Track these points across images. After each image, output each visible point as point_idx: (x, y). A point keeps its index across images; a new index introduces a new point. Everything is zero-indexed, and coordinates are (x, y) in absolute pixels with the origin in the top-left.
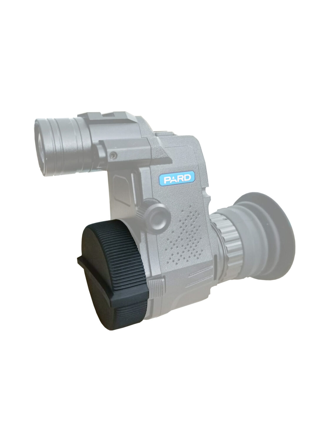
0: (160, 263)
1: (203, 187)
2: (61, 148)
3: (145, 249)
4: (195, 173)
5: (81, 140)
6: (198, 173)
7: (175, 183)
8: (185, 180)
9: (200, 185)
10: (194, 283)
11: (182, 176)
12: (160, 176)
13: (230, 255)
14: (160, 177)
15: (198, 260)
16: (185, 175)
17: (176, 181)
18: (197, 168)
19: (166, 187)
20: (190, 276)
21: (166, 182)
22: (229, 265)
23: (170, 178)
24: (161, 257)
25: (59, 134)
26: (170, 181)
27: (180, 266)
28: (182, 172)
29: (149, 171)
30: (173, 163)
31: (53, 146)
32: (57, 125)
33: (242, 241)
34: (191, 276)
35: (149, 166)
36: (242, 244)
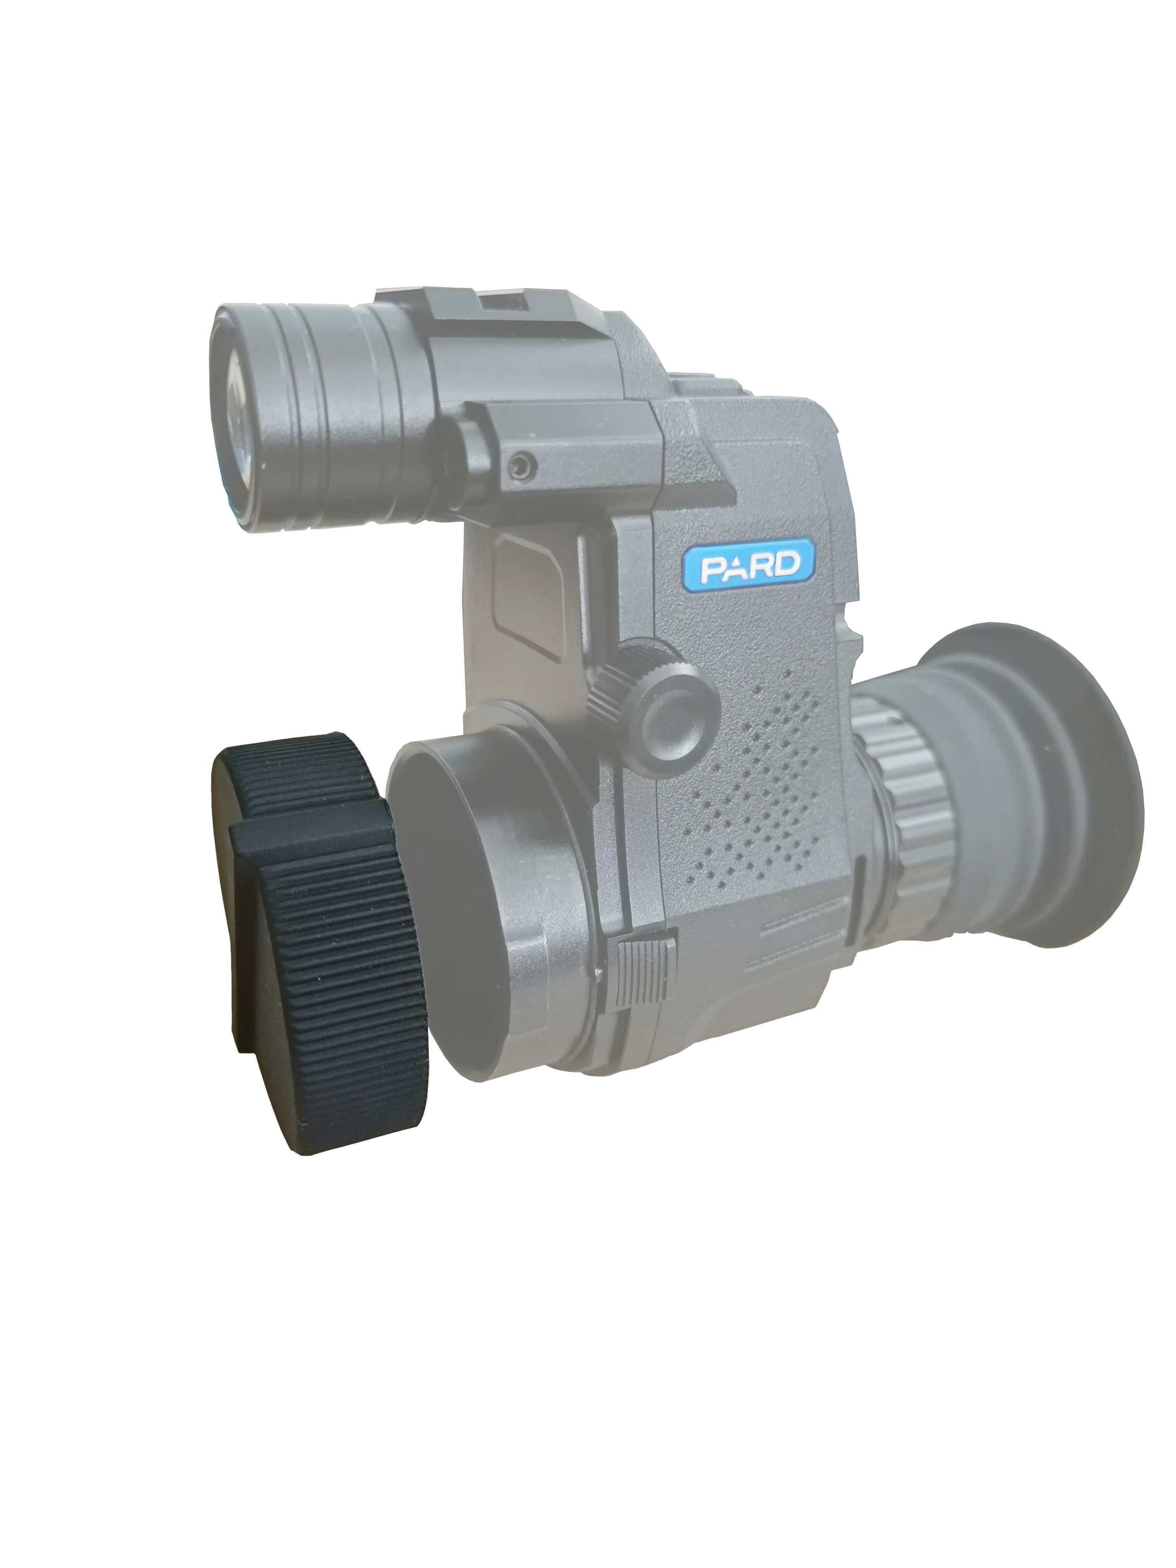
0: (664, 879)
1: (839, 600)
2: (319, 426)
3: (611, 825)
4: (815, 546)
5: (397, 400)
6: (829, 546)
7: (742, 584)
8: (780, 572)
9: (830, 595)
10: (777, 956)
11: (770, 556)
12: (686, 551)
13: (907, 858)
14: (688, 557)
15: (800, 873)
16: (781, 554)
17: (745, 576)
18: (826, 527)
19: (706, 595)
20: (764, 929)
21: (709, 576)
22: (902, 893)
23: (723, 561)
24: (666, 859)
25: (313, 369)
26: (723, 573)
27: (732, 895)
28: (770, 540)
29: (650, 531)
30: (738, 504)
31: (291, 416)
32: (306, 332)
33: (955, 808)
34: (770, 931)
35: (648, 512)
36: (957, 821)
